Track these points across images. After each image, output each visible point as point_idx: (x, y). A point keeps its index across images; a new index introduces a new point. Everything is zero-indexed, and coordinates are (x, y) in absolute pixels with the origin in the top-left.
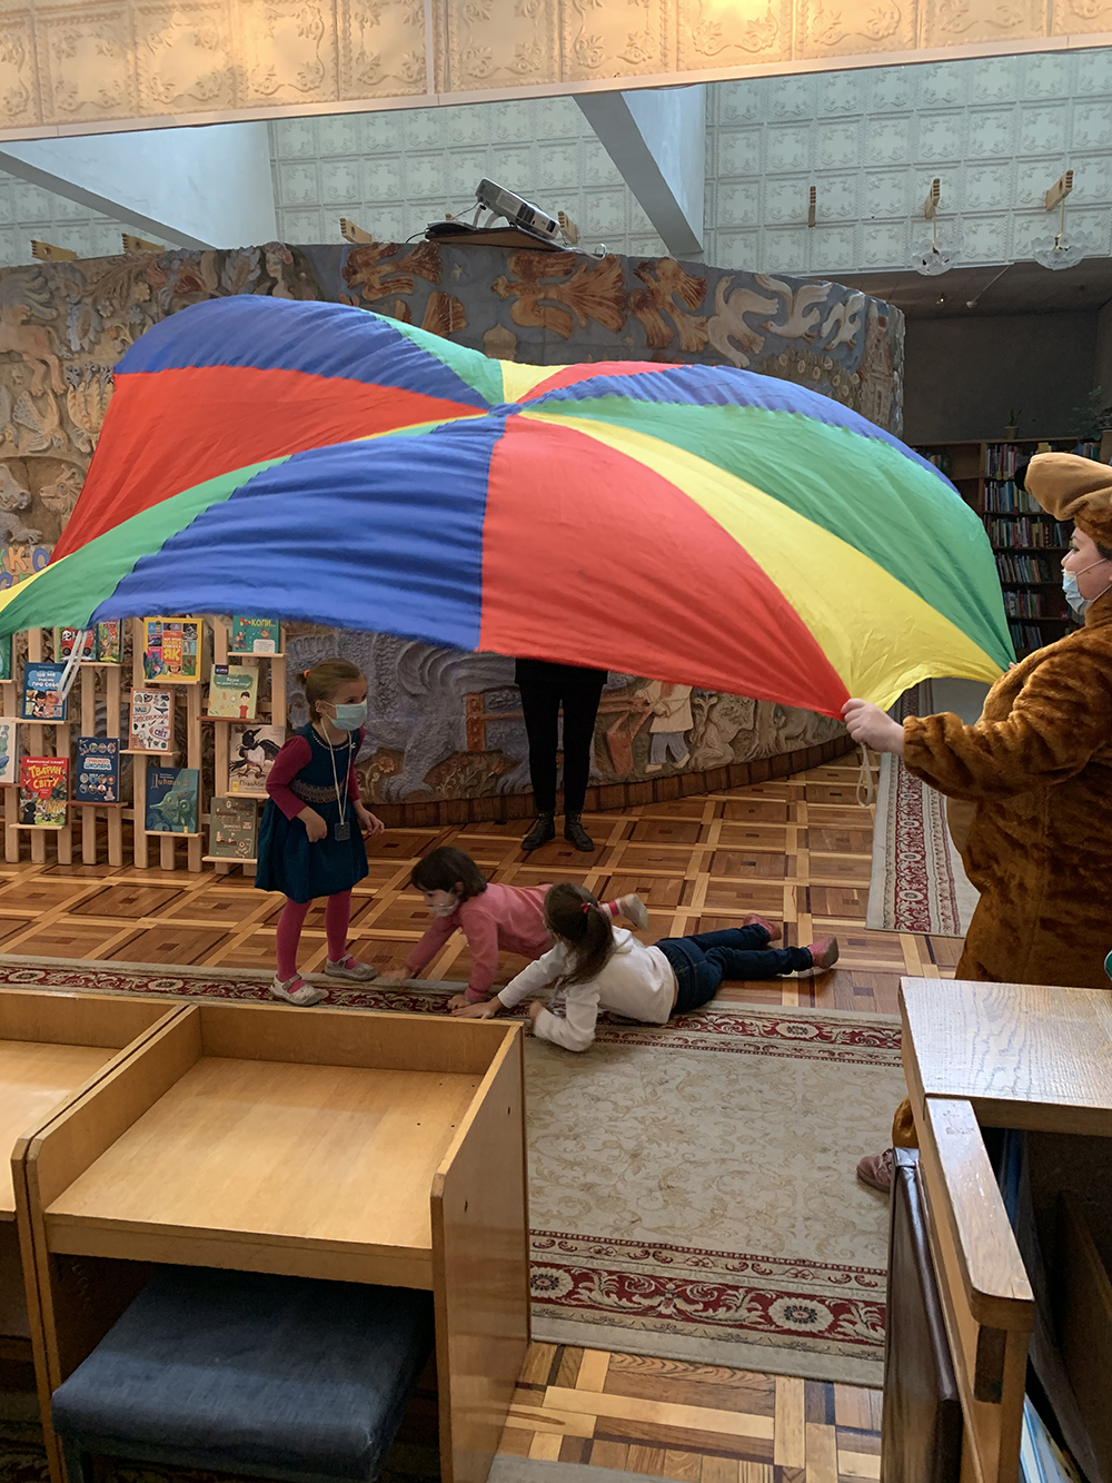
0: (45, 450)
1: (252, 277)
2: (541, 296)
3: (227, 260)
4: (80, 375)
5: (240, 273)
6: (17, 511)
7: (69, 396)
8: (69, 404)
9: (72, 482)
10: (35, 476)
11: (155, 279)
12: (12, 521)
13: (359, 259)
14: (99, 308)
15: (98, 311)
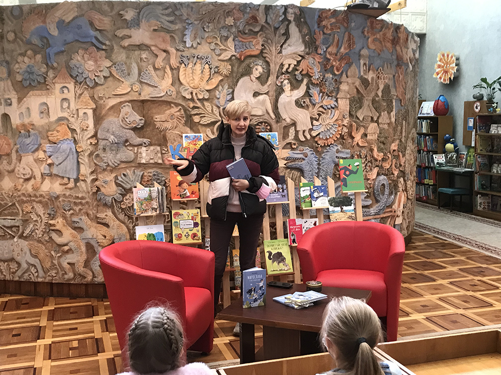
0: (161, 97)
1: (281, 19)
2: (375, 37)
3: (270, 10)
4: (189, 59)
5: (276, 16)
6: (135, 129)
7: (181, 70)
8: (181, 73)
9: (178, 113)
10: (149, 110)
11: (237, 14)
12: (131, 134)
13: (324, 15)
14: (205, 26)
15: (204, 28)
